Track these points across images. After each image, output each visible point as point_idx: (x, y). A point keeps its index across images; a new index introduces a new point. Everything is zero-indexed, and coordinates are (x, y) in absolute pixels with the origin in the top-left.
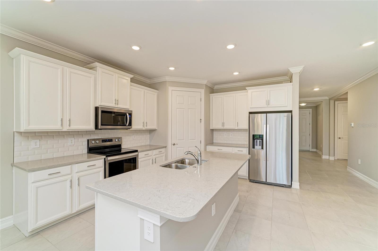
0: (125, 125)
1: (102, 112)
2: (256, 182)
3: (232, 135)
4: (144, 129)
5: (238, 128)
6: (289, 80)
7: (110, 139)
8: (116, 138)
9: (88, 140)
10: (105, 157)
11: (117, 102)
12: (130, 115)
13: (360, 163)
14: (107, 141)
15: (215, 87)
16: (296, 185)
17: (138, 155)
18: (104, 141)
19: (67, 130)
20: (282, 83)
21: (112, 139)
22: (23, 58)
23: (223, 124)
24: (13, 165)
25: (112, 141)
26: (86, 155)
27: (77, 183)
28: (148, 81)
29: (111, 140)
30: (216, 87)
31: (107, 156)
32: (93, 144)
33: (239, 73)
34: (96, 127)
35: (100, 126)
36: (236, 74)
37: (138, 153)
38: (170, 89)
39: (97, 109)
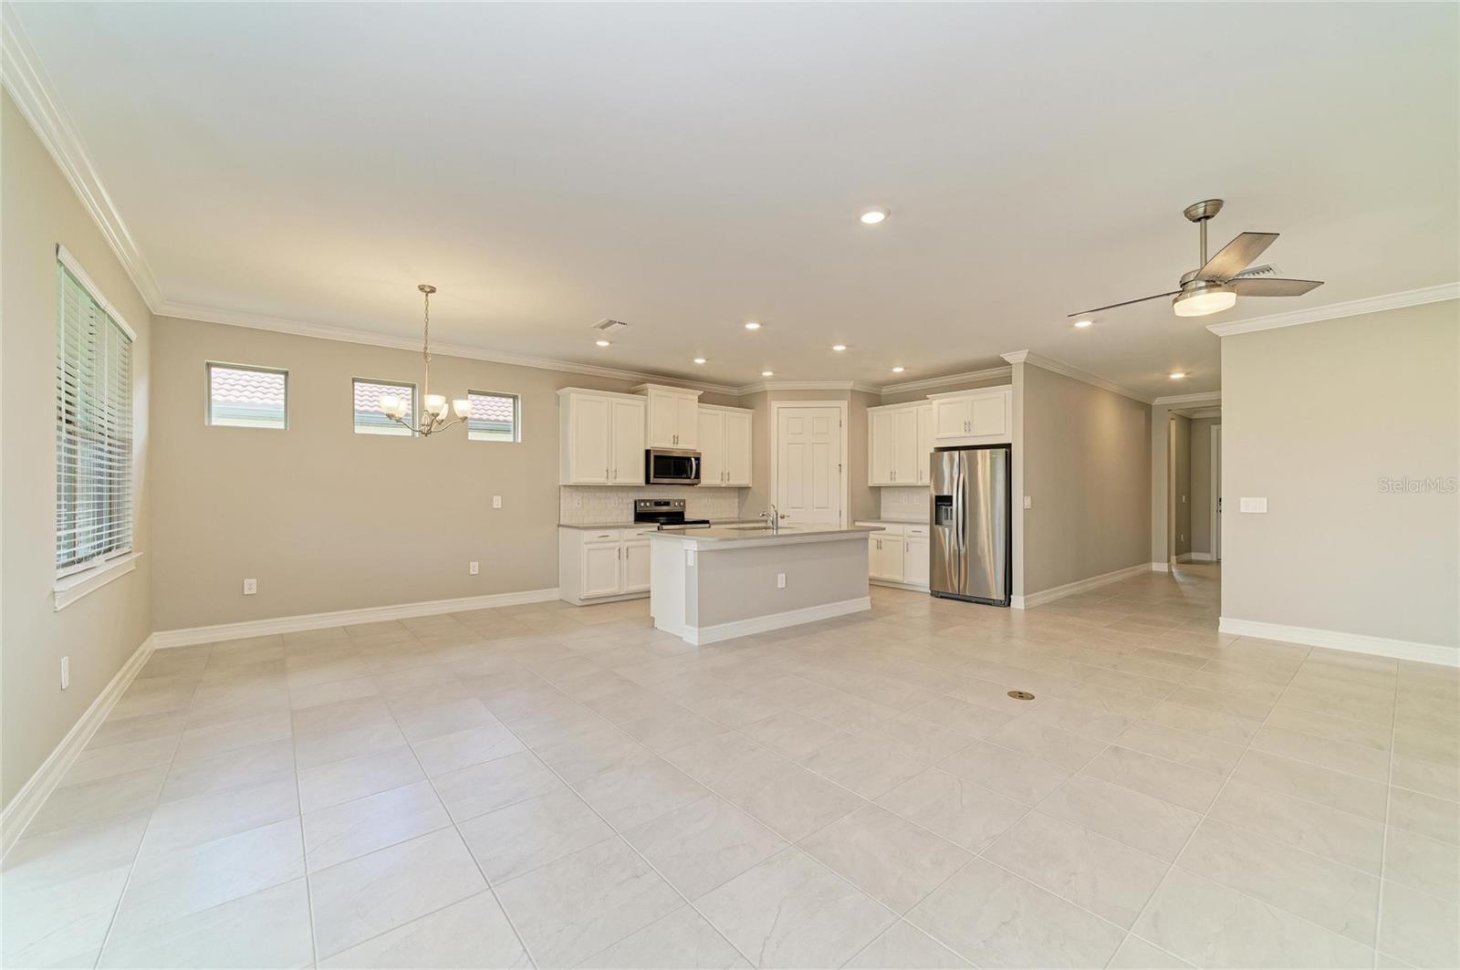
0: (689, 478)
1: (656, 457)
2: (941, 597)
4: (724, 486)
5: (922, 482)
6: (1005, 379)
7: (666, 502)
8: (676, 501)
9: (635, 502)
10: (659, 524)
11: (676, 439)
12: (698, 459)
14: (662, 504)
15: (883, 390)
16: (1018, 601)
18: (658, 503)
19: (612, 484)
21: (670, 502)
22: (573, 396)
23: (893, 475)
24: (559, 526)
25: (670, 505)
26: (633, 523)
27: (625, 555)
28: (735, 392)
29: (667, 504)
30: (885, 391)
31: (662, 524)
32: (643, 508)
33: (905, 368)
34: (648, 481)
35: (652, 480)
36: (898, 368)
38: (775, 404)
39: (648, 452)
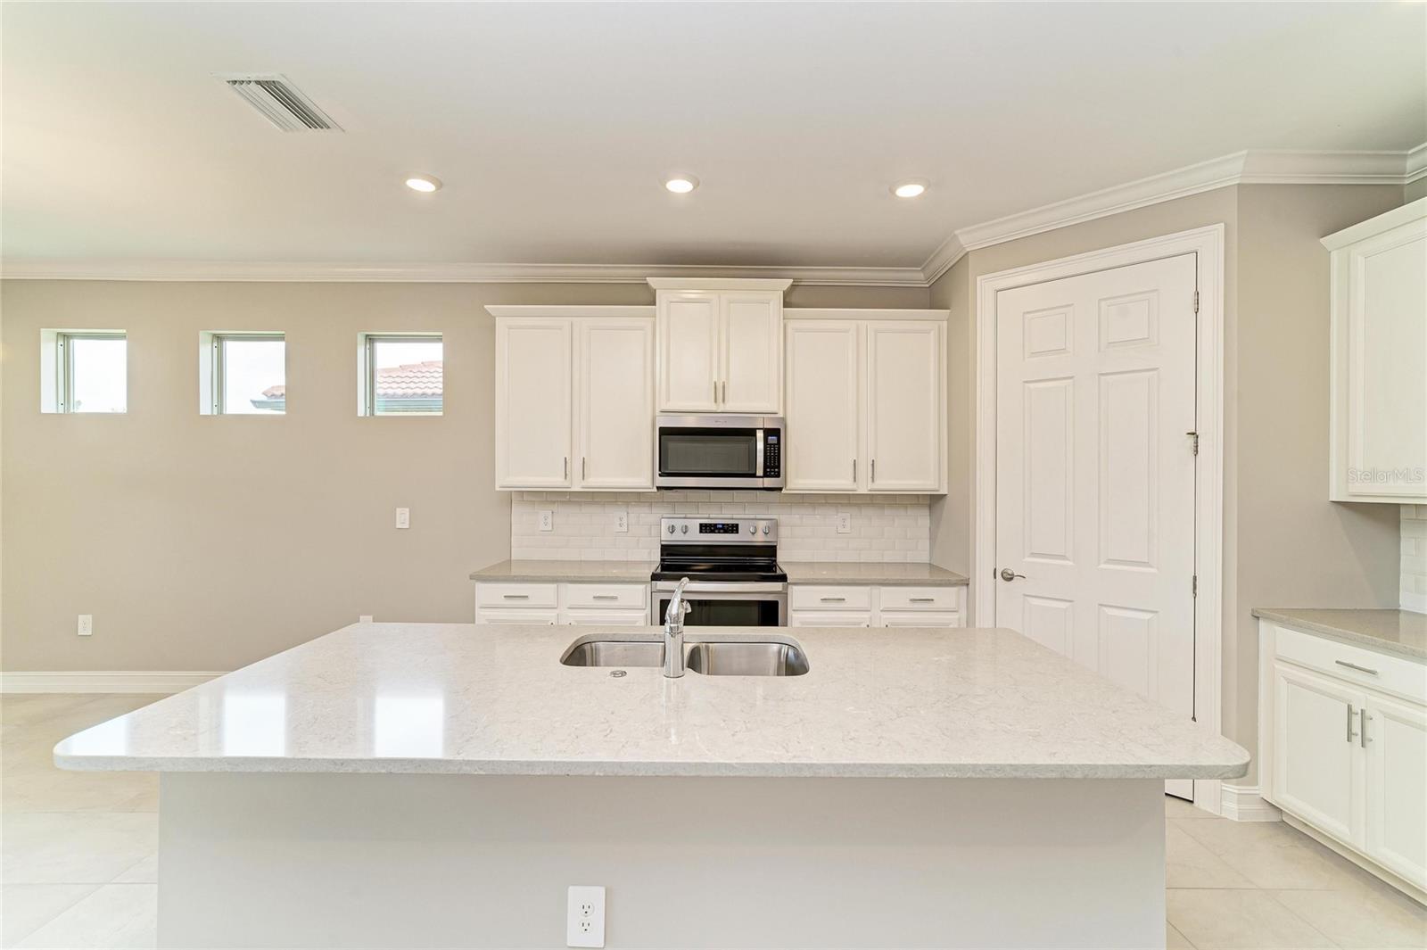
0: (753, 476)
1: (664, 431)
4: (862, 491)
7: (728, 525)
11: (720, 393)
12: (776, 434)
14: (720, 529)
17: (785, 594)
18: (709, 528)
19: (583, 488)
21: (737, 525)
25: (737, 533)
29: (733, 529)
37: (786, 588)
38: (988, 284)
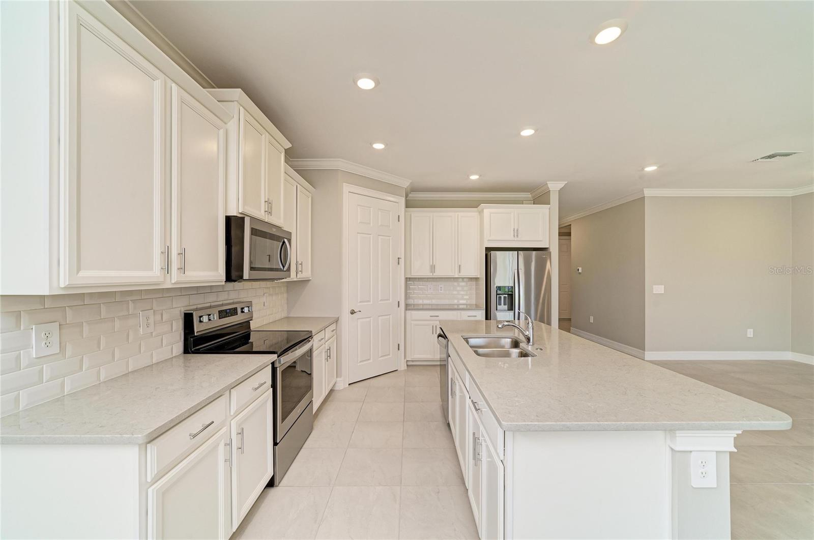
3: (442, 289)
4: (295, 279)
5: (460, 275)
6: (531, 200)
7: (232, 309)
9: (185, 313)
11: (269, 207)
13: (592, 321)
14: (228, 314)
18: (223, 313)
20: (523, 204)
21: (237, 308)
23: (433, 268)
25: (237, 314)
27: (236, 445)
29: (234, 311)
33: (480, 176)
35: (247, 273)
36: (474, 177)
38: (347, 188)
